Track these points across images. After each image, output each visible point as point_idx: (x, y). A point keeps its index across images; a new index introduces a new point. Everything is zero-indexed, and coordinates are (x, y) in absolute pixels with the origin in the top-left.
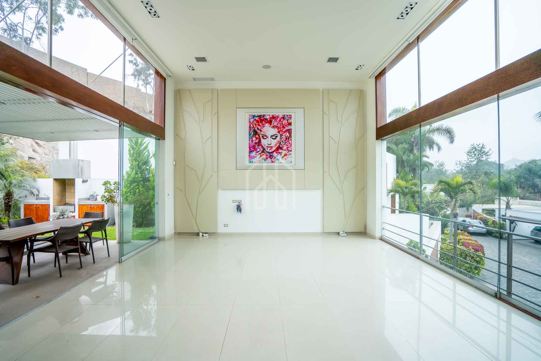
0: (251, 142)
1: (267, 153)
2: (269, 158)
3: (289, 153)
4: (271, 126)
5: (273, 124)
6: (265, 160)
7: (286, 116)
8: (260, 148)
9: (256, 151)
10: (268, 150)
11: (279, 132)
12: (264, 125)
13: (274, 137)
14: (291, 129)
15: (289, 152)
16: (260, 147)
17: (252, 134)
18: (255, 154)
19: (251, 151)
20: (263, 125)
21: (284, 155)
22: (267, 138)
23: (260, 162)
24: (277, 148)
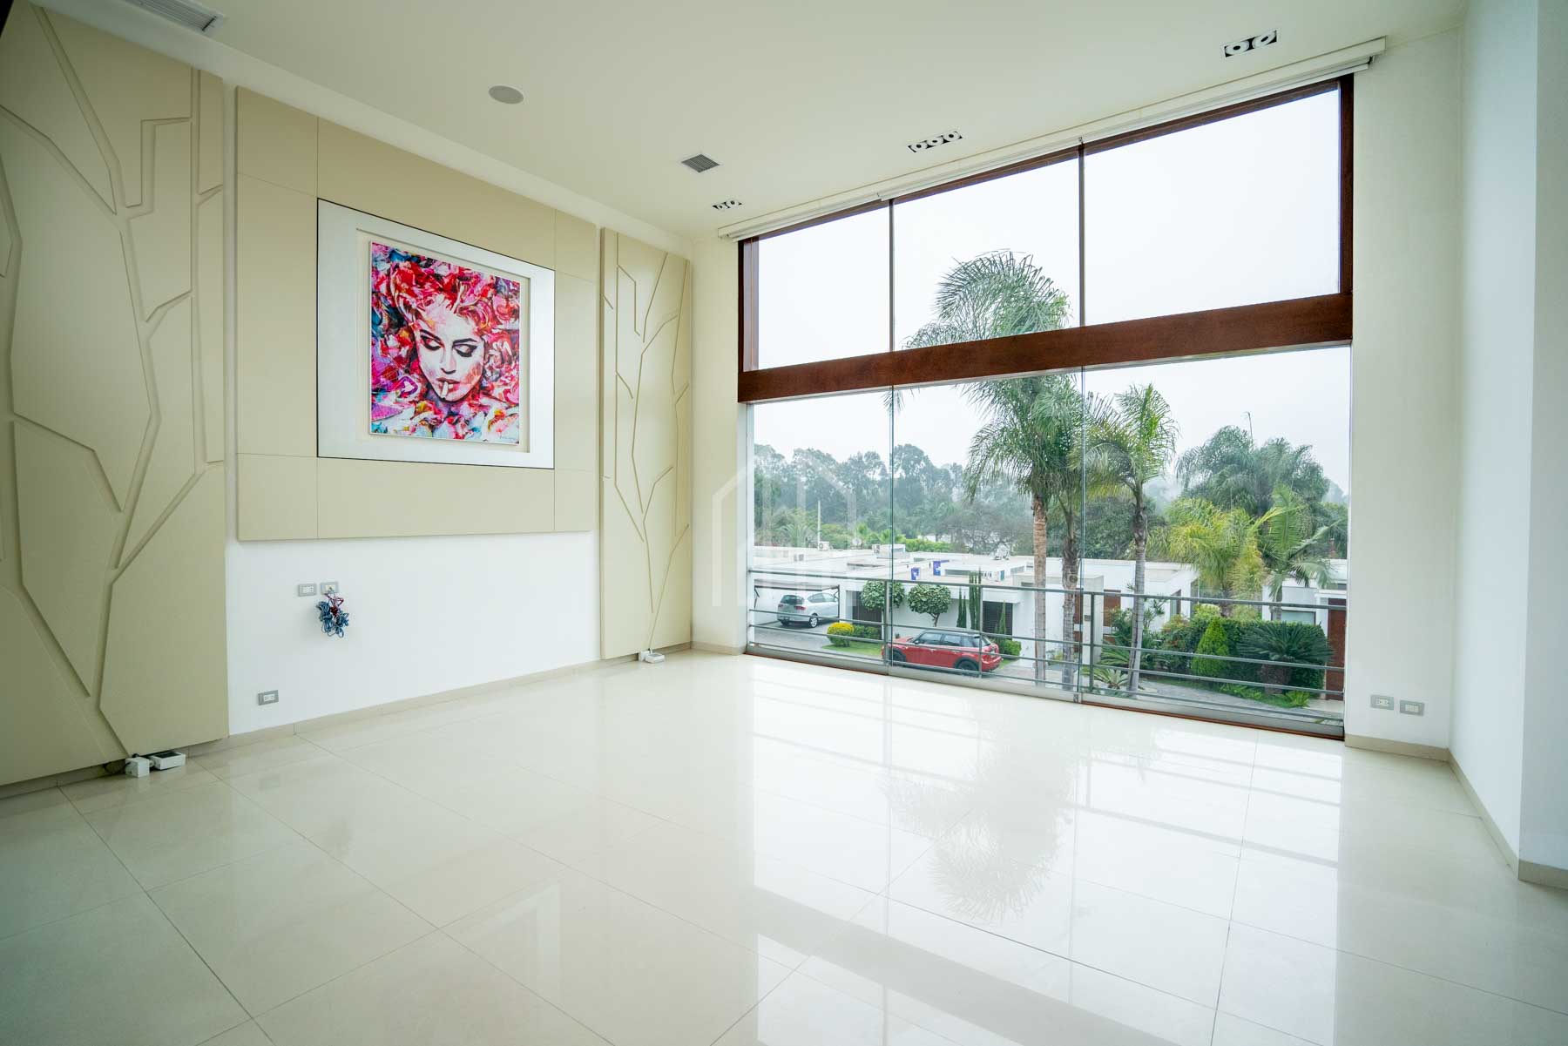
0: (379, 351)
1: (440, 404)
2: (446, 422)
3: (510, 411)
4: (455, 305)
5: (462, 301)
6: (432, 428)
7: (504, 284)
8: (413, 380)
9: (399, 392)
10: (443, 394)
11: (480, 333)
12: (431, 295)
13: (464, 348)
14: (518, 332)
15: (510, 407)
16: (415, 377)
17: (385, 321)
18: (397, 402)
19: (378, 390)
20: (426, 294)
21: (496, 416)
22: (442, 349)
23: (415, 435)
24: (474, 388)
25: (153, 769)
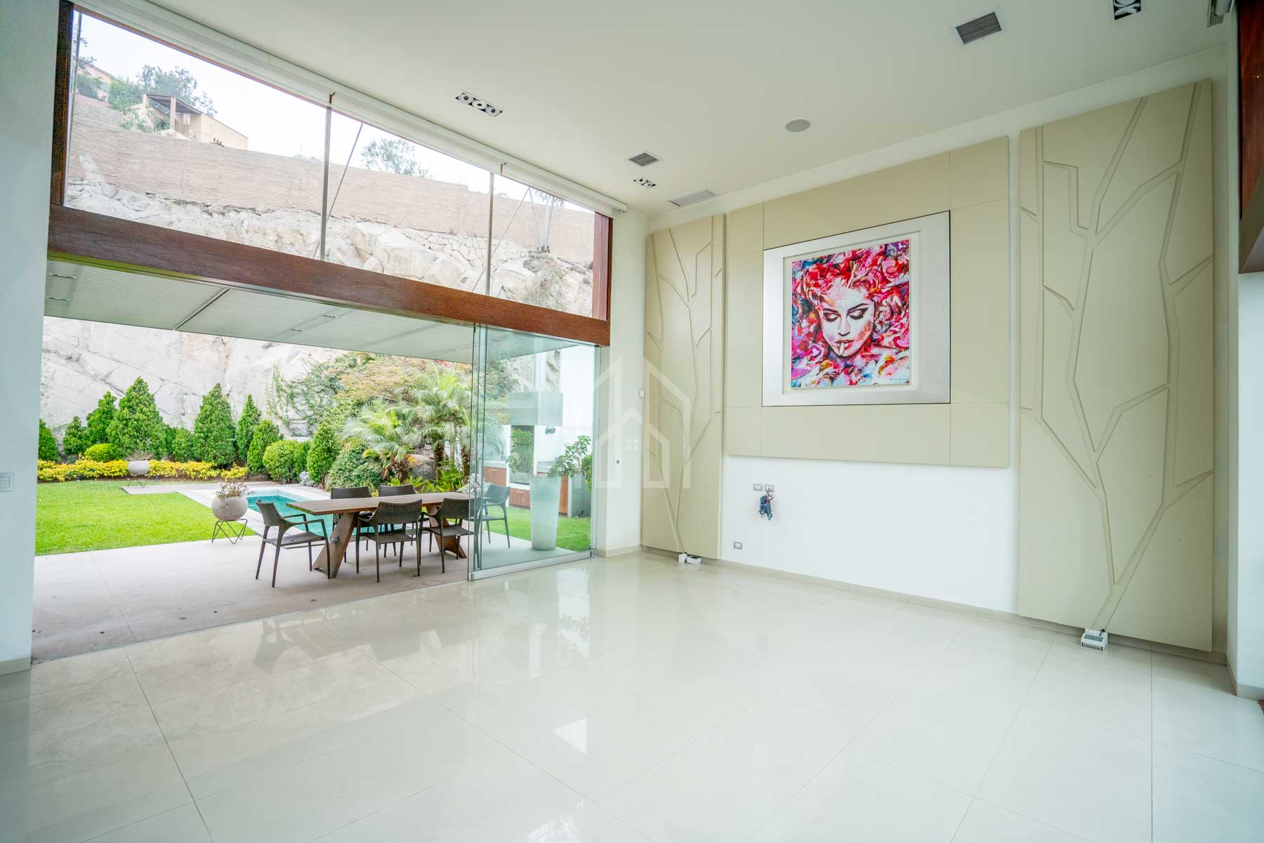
0: (796, 332)
1: (839, 360)
2: (843, 374)
3: (901, 355)
4: (850, 281)
5: (855, 276)
6: (832, 379)
7: (892, 247)
8: (818, 347)
9: (809, 357)
10: (841, 352)
11: (871, 296)
12: (831, 282)
13: (856, 312)
14: (907, 283)
15: (900, 352)
16: (820, 345)
17: (800, 311)
18: (808, 365)
19: (796, 358)
20: (827, 283)
21: (886, 362)
22: (839, 318)
23: (819, 386)
24: (866, 342)
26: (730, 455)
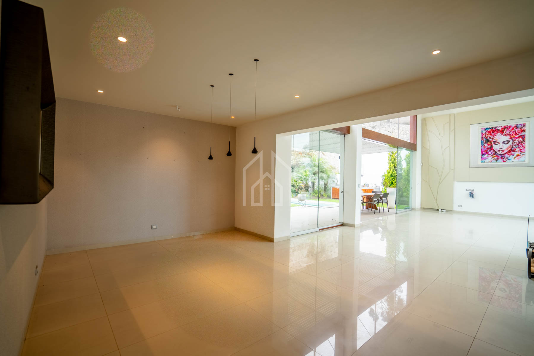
0: (483, 148)
1: (499, 155)
2: (501, 159)
3: (522, 154)
4: (503, 134)
5: (505, 133)
6: (497, 160)
7: (519, 125)
9: (488, 154)
10: (500, 153)
11: (511, 138)
12: (496, 134)
13: (506, 142)
14: (525, 135)
16: (492, 151)
17: (485, 142)
18: (487, 156)
19: (483, 154)
20: (495, 134)
21: (517, 156)
22: (499, 144)
23: (492, 162)
24: (509, 150)
25: (441, 211)
26: (457, 181)
